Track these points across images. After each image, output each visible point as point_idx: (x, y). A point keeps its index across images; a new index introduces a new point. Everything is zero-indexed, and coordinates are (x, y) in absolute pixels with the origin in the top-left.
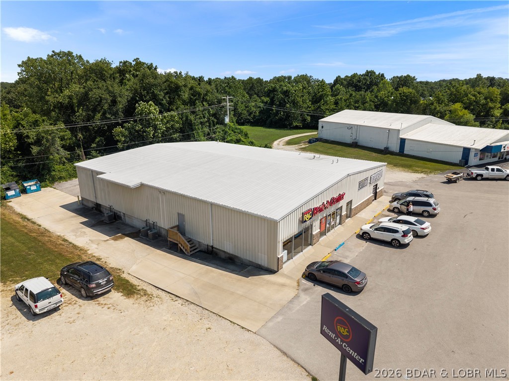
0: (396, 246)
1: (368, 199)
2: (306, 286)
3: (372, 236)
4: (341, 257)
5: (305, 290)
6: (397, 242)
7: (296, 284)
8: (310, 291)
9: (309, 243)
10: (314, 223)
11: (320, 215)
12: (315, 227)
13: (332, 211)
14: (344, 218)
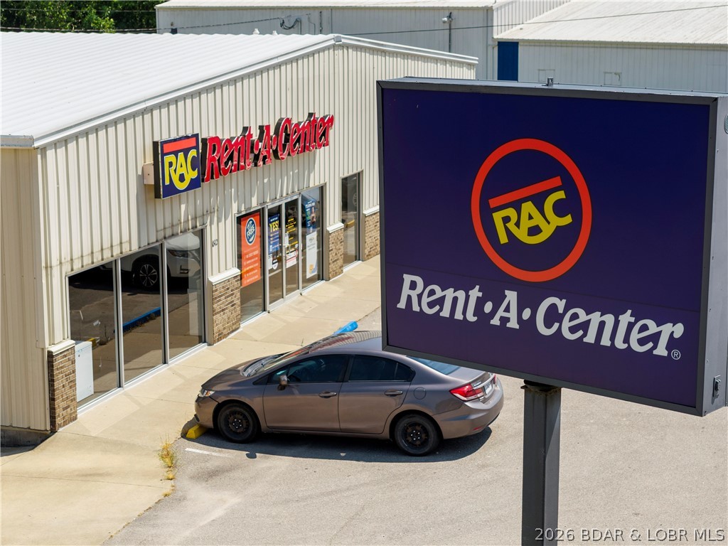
2: (211, 465)
5: (210, 476)
7: (156, 463)
8: (236, 474)
10: (211, 225)
11: (233, 190)
12: (215, 248)
13: (284, 195)
14: (334, 251)
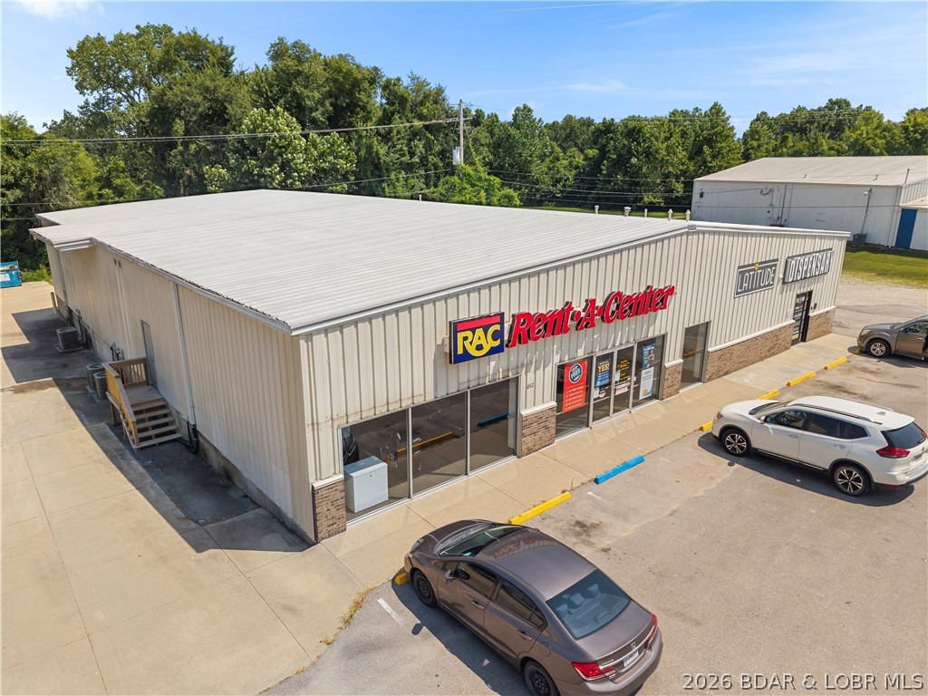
0: (850, 489)
1: (775, 334)
3: (755, 444)
4: (604, 510)
6: (856, 474)
9: (511, 444)
10: (526, 375)
11: (555, 346)
12: (530, 390)
13: (617, 344)
14: (671, 379)
